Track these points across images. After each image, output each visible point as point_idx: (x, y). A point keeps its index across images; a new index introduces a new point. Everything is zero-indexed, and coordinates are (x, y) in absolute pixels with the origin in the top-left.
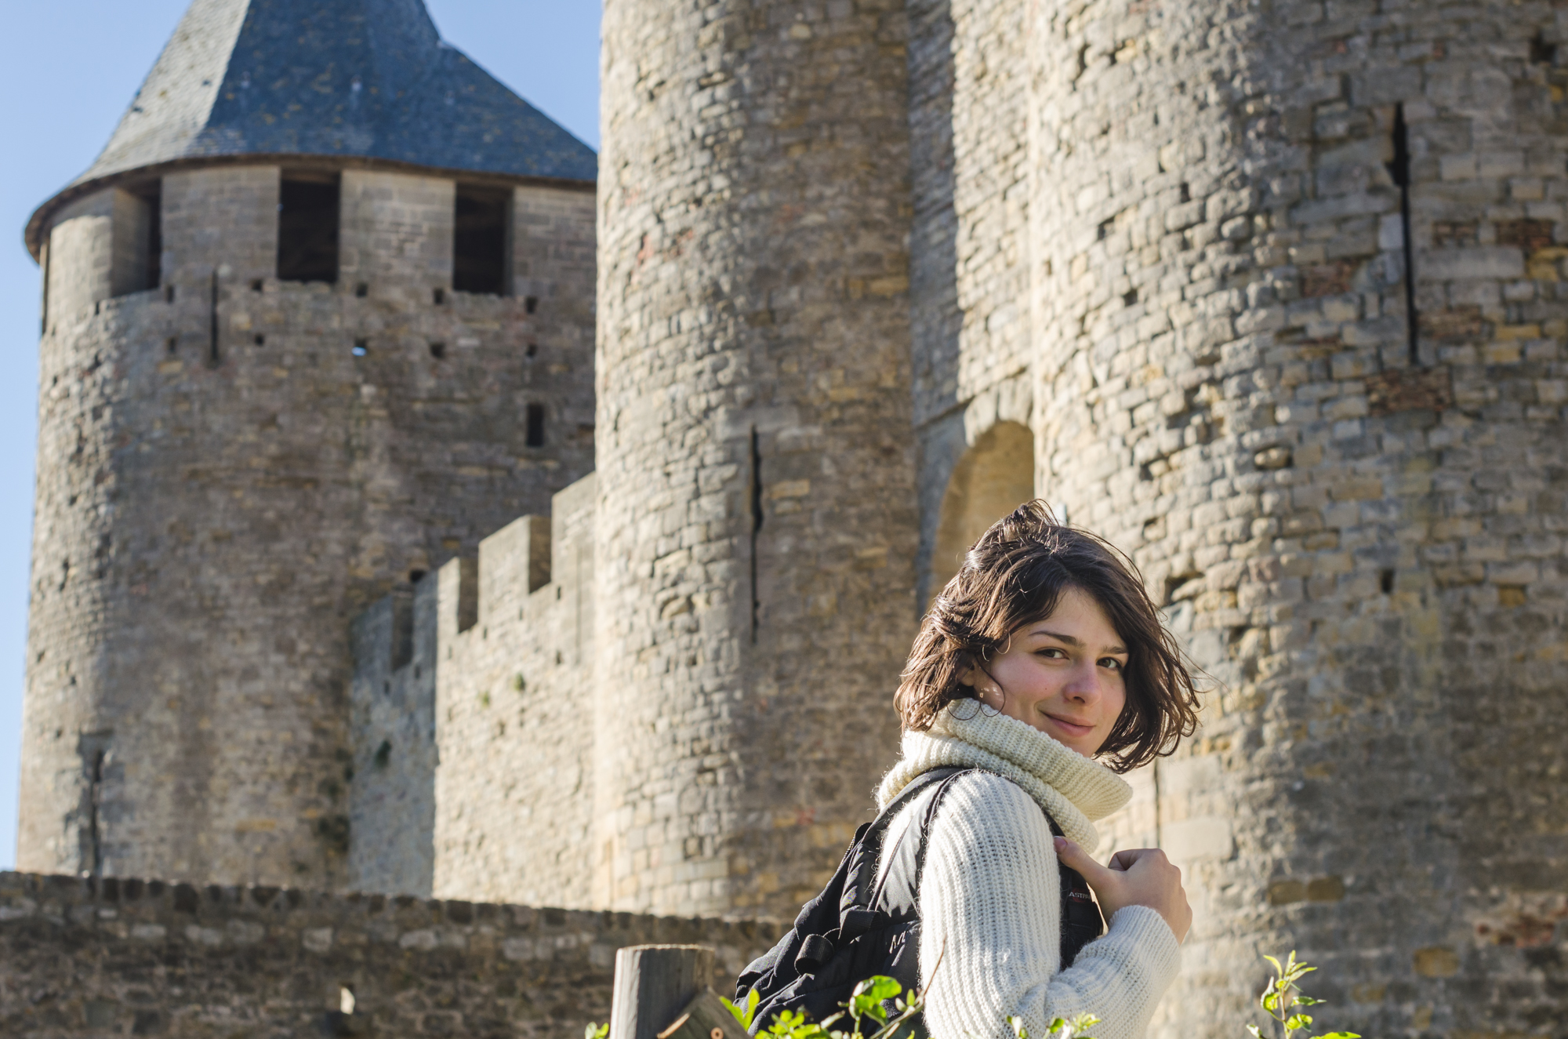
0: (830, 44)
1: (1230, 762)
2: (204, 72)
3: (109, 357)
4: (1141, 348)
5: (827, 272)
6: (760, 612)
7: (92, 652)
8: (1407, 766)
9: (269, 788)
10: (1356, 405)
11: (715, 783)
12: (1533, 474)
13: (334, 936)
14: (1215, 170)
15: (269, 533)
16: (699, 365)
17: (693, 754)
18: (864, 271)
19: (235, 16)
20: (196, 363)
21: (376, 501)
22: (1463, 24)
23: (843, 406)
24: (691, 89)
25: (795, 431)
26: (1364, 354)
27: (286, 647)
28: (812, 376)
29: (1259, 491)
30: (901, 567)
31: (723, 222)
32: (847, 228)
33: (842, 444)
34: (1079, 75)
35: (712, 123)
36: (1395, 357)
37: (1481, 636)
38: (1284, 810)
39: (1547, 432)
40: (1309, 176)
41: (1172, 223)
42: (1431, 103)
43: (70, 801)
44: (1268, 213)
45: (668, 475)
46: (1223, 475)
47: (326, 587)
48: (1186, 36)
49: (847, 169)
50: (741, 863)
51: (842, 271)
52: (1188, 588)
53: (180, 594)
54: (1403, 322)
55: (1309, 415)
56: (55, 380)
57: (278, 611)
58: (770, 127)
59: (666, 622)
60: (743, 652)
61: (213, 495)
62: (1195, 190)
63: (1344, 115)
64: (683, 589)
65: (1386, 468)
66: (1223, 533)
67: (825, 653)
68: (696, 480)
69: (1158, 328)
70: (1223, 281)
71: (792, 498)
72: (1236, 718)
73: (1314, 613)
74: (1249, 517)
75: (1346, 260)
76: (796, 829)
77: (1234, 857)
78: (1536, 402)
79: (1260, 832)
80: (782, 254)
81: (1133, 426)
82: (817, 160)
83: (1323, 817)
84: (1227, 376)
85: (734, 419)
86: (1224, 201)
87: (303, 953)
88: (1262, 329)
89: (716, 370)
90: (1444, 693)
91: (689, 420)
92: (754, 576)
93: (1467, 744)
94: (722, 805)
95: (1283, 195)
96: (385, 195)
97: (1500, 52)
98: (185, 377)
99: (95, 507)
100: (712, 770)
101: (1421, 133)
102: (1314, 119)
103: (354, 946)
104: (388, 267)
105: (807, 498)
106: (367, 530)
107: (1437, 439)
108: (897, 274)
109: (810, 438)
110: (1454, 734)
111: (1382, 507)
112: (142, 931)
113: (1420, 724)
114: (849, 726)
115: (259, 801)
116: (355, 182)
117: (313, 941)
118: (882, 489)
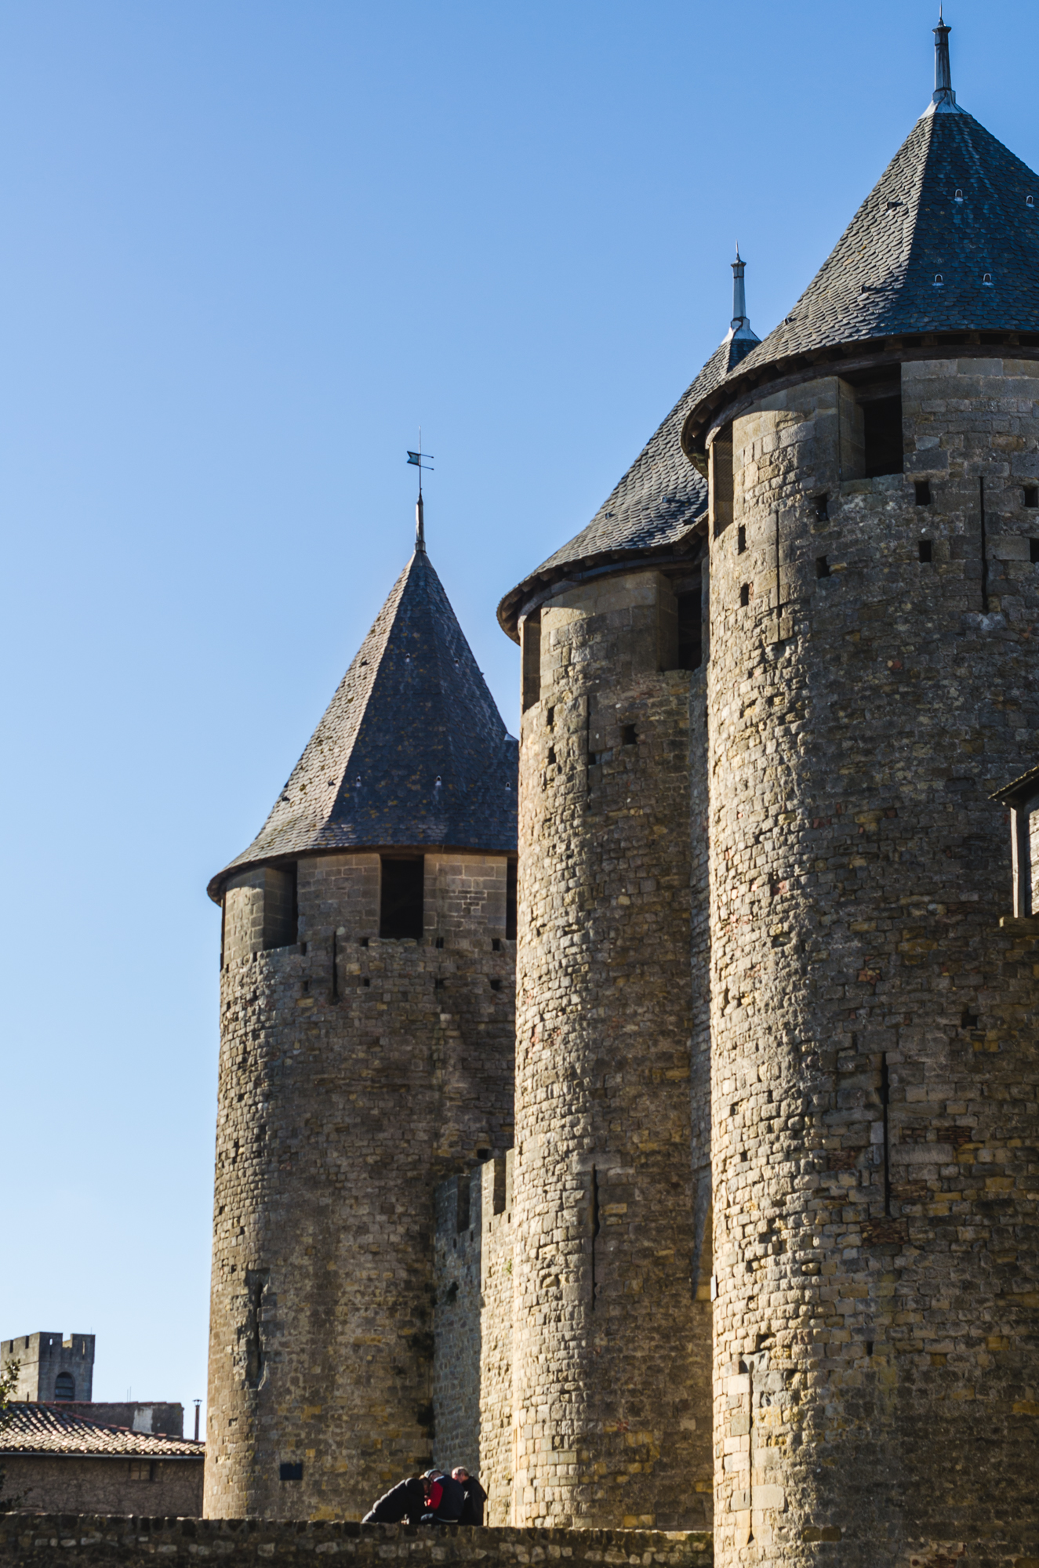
0: (642, 910)
1: (785, 1452)
2: (330, 773)
3: (263, 993)
4: (748, 1188)
5: (638, 1065)
6: (597, 1290)
7: (254, 1212)
8: (877, 1462)
9: (376, 1313)
10: (854, 1239)
11: (570, 1401)
12: (954, 1285)
13: (276, 1547)
14: (785, 1085)
15: (374, 1126)
16: (563, 1121)
17: (558, 1381)
18: (660, 1065)
19: (353, 728)
20: (322, 999)
21: (451, 1099)
22: (922, 1003)
23: (647, 1155)
24: (559, 933)
25: (619, 1171)
26: (860, 1208)
27: (388, 1210)
28: (629, 1134)
29: (803, 1288)
30: (682, 1263)
31: (577, 1027)
32: (651, 1035)
33: (647, 1180)
34: (725, 1007)
35: (571, 957)
36: (877, 1212)
37: (920, 1385)
38: (811, 1484)
39: (963, 1259)
40: (833, 1094)
41: (764, 1115)
42: (902, 1053)
43: (240, 1320)
44: (811, 1116)
45: (546, 1192)
46: (785, 1276)
47: (415, 1165)
48: (772, 998)
49: (652, 995)
50: (585, 1454)
51: (648, 1063)
52: (767, 1343)
53: (313, 1170)
54: (882, 1189)
55: (830, 1243)
56: (229, 1007)
57: (383, 1183)
58: (604, 963)
59: (544, 1290)
60: (586, 1315)
61: (335, 1098)
62: (776, 1096)
63: (853, 1058)
64: (554, 1270)
65: (870, 1279)
66: (785, 1311)
67: (636, 1318)
68: (561, 1198)
69: (756, 1179)
70: (787, 1157)
71: (616, 1215)
72: (788, 1426)
73: (829, 1365)
74: (798, 1303)
75: (852, 1148)
76: (617, 1434)
77: (785, 1511)
78: (957, 1241)
79: (798, 1496)
80: (612, 1051)
81: (744, 1237)
82: (633, 989)
83: (831, 1490)
84: (788, 1215)
85: (582, 1160)
86: (789, 1105)
87: (258, 1558)
88: (807, 1187)
89: (572, 1126)
90: (897, 1419)
91: (557, 1158)
92: (593, 1265)
93: (910, 1449)
94: (574, 1416)
95: (819, 1105)
96: (456, 871)
97: (943, 1021)
98: (315, 1010)
99: (255, 1104)
100: (568, 1392)
101: (895, 1072)
102: (837, 1060)
103: (288, 1553)
104: (459, 924)
105: (625, 1215)
106: (446, 1121)
107: (899, 1262)
108: (682, 1067)
109: (627, 1175)
110: (903, 1443)
111: (867, 1303)
112: (163, 1549)
113: (884, 1437)
114: (649, 1368)
115: (369, 1322)
116: (435, 861)
117: (264, 1551)
118: (671, 1211)
